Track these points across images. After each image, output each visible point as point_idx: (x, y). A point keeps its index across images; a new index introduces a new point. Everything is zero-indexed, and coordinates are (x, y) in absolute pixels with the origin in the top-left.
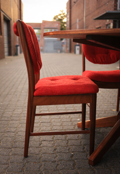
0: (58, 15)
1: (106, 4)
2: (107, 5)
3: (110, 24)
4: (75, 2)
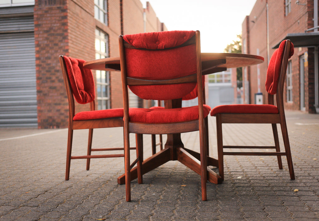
0: (233, 43)
1: (296, 21)
2: (299, 23)
3: (303, 54)
4: (253, 22)
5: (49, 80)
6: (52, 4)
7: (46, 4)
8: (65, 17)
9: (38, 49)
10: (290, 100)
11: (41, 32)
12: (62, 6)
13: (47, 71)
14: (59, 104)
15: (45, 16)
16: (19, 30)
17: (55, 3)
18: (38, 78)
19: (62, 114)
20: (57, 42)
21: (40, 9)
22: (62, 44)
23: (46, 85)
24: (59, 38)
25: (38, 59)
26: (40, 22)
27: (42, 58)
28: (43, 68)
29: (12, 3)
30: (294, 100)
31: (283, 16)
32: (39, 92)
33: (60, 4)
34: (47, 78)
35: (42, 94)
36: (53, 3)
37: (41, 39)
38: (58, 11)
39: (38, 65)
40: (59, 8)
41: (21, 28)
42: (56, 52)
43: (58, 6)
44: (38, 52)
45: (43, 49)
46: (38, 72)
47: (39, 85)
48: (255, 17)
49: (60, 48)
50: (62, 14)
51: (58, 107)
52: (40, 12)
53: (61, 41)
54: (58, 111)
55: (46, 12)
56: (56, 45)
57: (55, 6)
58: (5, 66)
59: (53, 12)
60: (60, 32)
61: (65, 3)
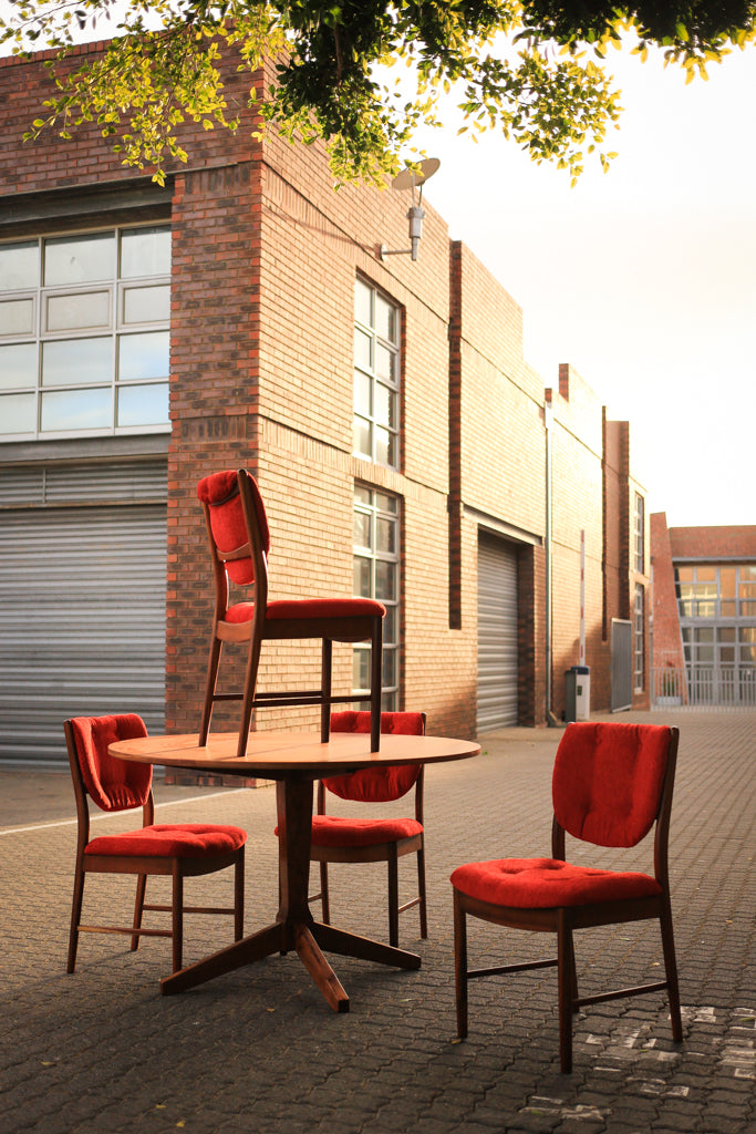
5: (200, 647)
6: (217, 434)
7: (201, 434)
9: (174, 558)
11: (186, 513)
12: (243, 440)
13: (196, 622)
15: (198, 467)
16: (133, 498)
17: (225, 433)
18: (172, 641)
21: (186, 447)
23: (192, 659)
25: (173, 585)
26: (183, 485)
27: (185, 585)
28: (187, 613)
29: (116, 425)
32: (171, 679)
33: (240, 435)
34: (195, 641)
35: (179, 685)
36: (220, 433)
37: (184, 531)
38: (232, 456)
39: (170, 604)
40: (235, 446)
41: (137, 495)
43: (235, 440)
44: (173, 567)
45: (188, 559)
46: (173, 622)
47: (172, 659)
50: (246, 462)
52: (184, 457)
55: (201, 456)
57: (225, 441)
58: (90, 597)
59: (220, 456)
61: (251, 432)
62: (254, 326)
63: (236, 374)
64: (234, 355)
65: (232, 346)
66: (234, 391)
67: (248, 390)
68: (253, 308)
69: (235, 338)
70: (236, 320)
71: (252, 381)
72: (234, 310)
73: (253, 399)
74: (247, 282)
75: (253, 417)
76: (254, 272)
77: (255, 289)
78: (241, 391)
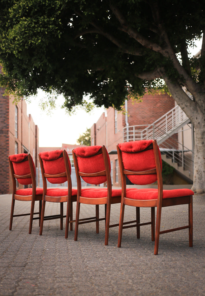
4: (98, 130)
8: (8, 140)
10: (117, 181)
12: (6, 135)
14: (4, 182)
17: (3, 133)
19: (4, 187)
20: (3, 152)
22: (6, 153)
24: (5, 150)
30: (119, 181)
31: (114, 133)
36: (2, 133)
40: (5, 136)
42: (3, 157)
43: (5, 135)
48: (99, 127)
49: (5, 155)
50: (7, 139)
51: (3, 184)
53: (5, 152)
54: (3, 185)
56: (3, 153)
57: (3, 135)
59: (2, 137)
60: (5, 147)
61: (8, 134)
62: (8, 115)
63: (5, 123)
64: (4, 120)
65: (4, 119)
66: (4, 126)
67: (7, 126)
68: (8, 112)
69: (5, 117)
70: (5, 114)
71: (8, 125)
72: (5, 112)
73: (8, 128)
74: (7, 108)
75: (8, 131)
76: (8, 106)
77: (8, 109)
78: (6, 126)
